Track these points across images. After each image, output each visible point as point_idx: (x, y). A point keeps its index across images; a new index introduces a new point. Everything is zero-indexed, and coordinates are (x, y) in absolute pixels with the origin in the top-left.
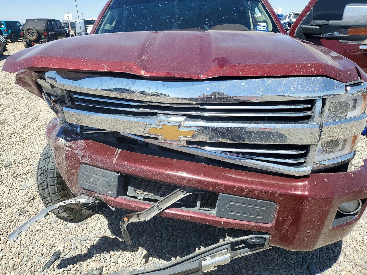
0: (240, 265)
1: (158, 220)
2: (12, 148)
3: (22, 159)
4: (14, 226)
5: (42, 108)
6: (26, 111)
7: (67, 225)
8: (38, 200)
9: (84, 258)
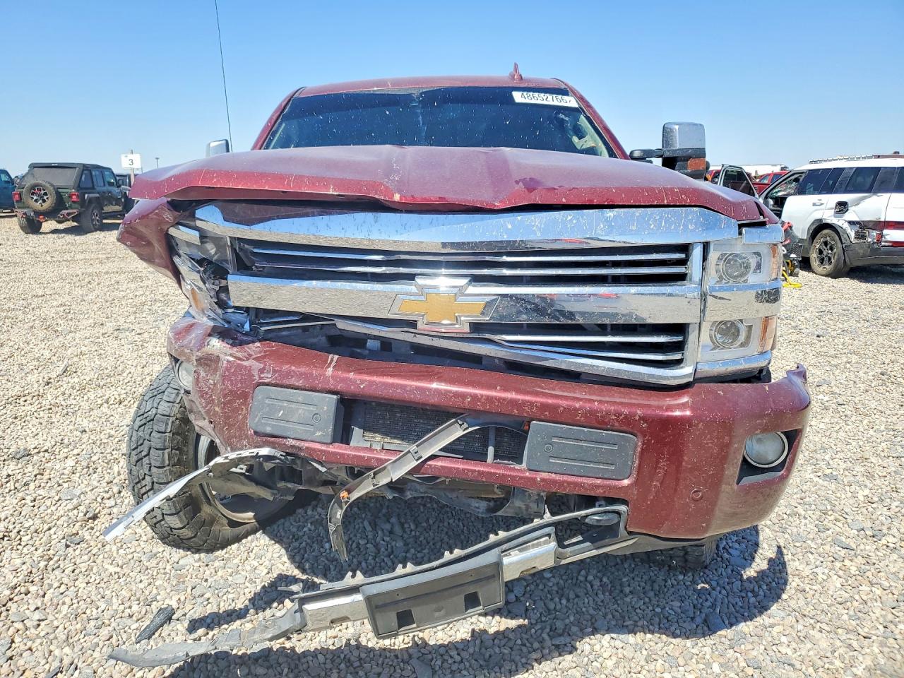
0: (567, 621)
1: (383, 549)
2: (23, 424)
3: (53, 443)
4: (57, 568)
5: (84, 349)
6: (47, 354)
7: (178, 563)
8: (103, 521)
9: (229, 619)
